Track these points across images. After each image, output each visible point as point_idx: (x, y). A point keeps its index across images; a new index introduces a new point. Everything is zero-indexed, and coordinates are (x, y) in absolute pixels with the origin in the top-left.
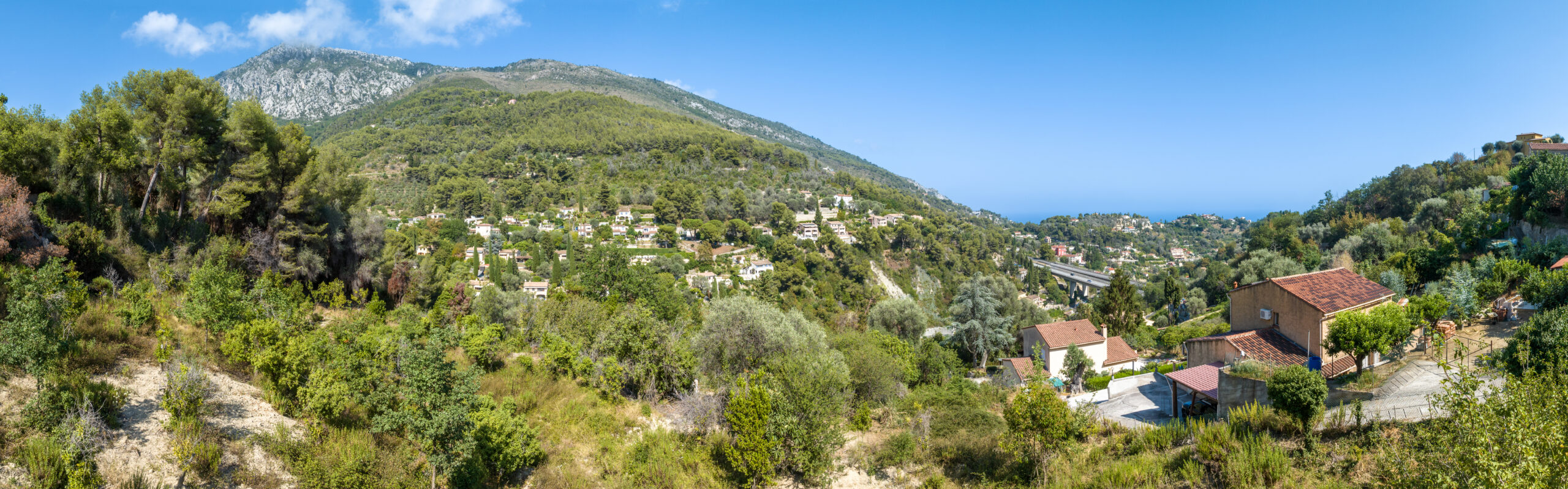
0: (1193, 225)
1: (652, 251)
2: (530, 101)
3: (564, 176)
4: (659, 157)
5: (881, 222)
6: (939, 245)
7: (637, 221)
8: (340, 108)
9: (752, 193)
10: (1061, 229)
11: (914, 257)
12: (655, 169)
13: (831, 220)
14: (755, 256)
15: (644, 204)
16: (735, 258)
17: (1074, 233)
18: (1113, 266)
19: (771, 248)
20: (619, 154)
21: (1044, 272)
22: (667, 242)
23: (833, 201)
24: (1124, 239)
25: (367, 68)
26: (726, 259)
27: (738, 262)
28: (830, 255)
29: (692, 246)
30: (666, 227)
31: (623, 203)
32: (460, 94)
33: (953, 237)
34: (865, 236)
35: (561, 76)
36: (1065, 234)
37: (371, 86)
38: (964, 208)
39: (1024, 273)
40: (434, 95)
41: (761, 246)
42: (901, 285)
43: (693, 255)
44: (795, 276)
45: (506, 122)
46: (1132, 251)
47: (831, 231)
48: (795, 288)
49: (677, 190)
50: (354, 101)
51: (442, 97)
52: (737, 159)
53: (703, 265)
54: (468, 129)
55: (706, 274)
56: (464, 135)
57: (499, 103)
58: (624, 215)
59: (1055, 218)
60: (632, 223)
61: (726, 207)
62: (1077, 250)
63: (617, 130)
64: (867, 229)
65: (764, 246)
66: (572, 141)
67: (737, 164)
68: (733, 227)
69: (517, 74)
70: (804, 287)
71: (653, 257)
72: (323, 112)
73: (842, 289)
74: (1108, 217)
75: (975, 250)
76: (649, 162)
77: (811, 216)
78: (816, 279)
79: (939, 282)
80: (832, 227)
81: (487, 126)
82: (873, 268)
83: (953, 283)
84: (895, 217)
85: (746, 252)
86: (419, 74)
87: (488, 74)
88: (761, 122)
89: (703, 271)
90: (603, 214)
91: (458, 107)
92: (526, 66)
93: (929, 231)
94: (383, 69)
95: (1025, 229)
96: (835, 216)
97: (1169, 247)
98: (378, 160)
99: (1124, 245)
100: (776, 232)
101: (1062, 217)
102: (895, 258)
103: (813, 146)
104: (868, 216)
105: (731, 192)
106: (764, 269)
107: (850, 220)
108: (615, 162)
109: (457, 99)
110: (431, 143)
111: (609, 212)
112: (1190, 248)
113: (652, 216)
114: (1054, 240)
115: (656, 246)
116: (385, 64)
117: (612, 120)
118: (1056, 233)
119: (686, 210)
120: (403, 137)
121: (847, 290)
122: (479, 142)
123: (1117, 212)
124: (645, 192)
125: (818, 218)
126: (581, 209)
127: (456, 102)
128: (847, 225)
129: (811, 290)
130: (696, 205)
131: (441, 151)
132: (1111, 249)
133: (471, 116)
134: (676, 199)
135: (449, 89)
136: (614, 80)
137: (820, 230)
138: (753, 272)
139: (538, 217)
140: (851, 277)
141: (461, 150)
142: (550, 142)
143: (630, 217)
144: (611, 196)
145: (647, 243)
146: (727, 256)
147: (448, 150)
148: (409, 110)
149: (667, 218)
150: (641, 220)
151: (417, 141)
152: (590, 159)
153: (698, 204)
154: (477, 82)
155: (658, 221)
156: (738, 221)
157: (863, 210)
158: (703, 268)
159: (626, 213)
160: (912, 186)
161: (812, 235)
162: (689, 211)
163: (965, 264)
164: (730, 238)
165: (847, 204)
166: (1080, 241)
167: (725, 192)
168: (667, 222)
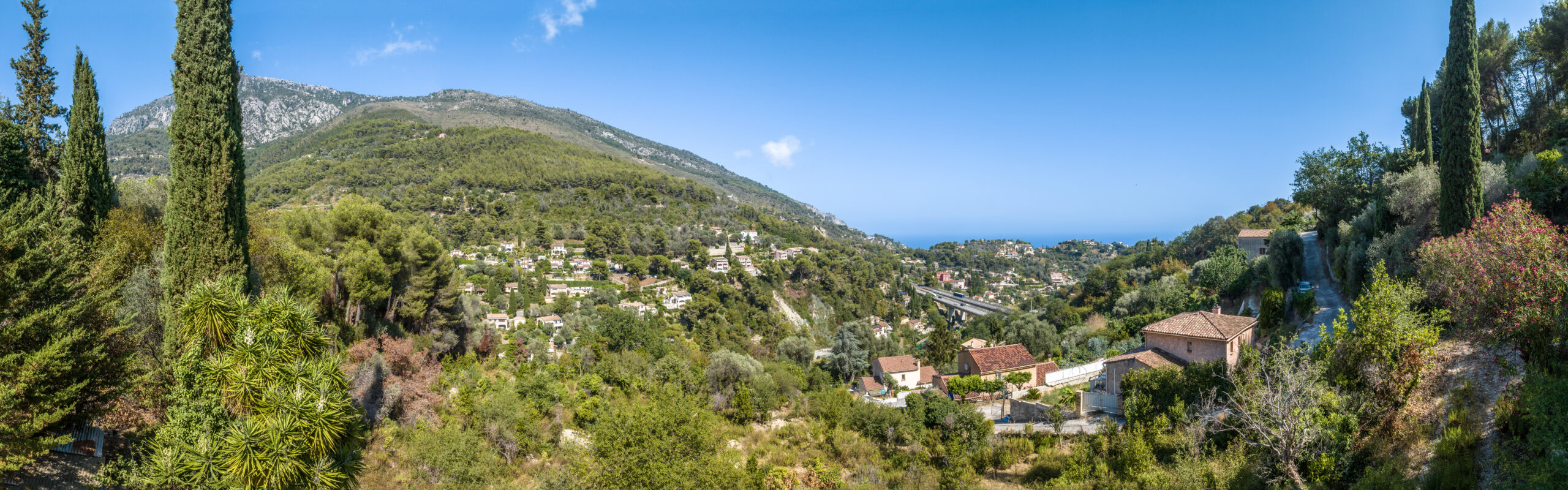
0: (1072, 250)
1: (588, 284)
2: (459, 136)
3: (500, 211)
4: (585, 194)
5: (783, 256)
6: (832, 276)
7: (570, 255)
8: (271, 136)
9: (670, 229)
10: (947, 255)
11: (810, 287)
12: (582, 206)
13: (739, 254)
14: (675, 287)
15: (575, 239)
16: (658, 289)
17: (960, 259)
18: (994, 290)
19: (689, 280)
20: (548, 190)
21: (926, 299)
22: (599, 275)
23: (741, 237)
24: (1006, 265)
25: (296, 96)
26: (650, 291)
27: (661, 293)
28: (739, 286)
29: (622, 278)
30: (598, 261)
31: (557, 238)
32: (390, 126)
33: (845, 268)
34: (768, 269)
35: (481, 107)
36: (951, 260)
37: (300, 114)
38: (859, 233)
39: (907, 299)
40: (365, 127)
41: (680, 278)
42: (799, 311)
43: (623, 287)
44: (710, 305)
45: (439, 155)
46: (1013, 276)
47: (738, 265)
48: (711, 315)
49: (605, 228)
51: (374, 130)
52: (655, 196)
53: (632, 295)
54: (404, 162)
55: (636, 304)
56: (400, 168)
57: (429, 137)
58: (559, 249)
59: (943, 244)
60: (566, 257)
61: (647, 244)
62: (961, 276)
63: (544, 167)
64: (770, 263)
65: (682, 278)
66: (505, 178)
67: (654, 201)
68: (656, 263)
69: (439, 104)
70: (718, 315)
71: (591, 289)
72: (255, 139)
73: (750, 316)
74: (992, 243)
75: (864, 281)
76: (576, 198)
77: (722, 250)
78: (727, 307)
79: (832, 308)
80: (741, 261)
81: (422, 160)
82: (776, 297)
83: (844, 309)
84: (795, 250)
85: (668, 284)
86: (345, 103)
87: (412, 104)
88: (669, 150)
89: (632, 301)
90: (540, 247)
91: (391, 139)
92: (448, 97)
93: (824, 264)
94: (311, 98)
95: (915, 255)
96: (742, 250)
97: (1049, 271)
98: (323, 192)
99: (1006, 270)
100: (692, 265)
101: (949, 243)
102: (794, 288)
103: (717, 173)
104: (771, 251)
105: (651, 229)
106: (684, 299)
107: (756, 254)
108: (547, 199)
109: (389, 131)
110: (371, 176)
111: (544, 247)
112: (1069, 273)
113: (582, 250)
114: (941, 265)
115: (591, 279)
116: (312, 93)
117: (540, 158)
118: (943, 259)
119: (613, 246)
120: (344, 170)
121: (754, 317)
122: (415, 176)
123: (1002, 239)
124: (575, 228)
125: (729, 251)
126: (520, 244)
127: (387, 135)
128: (753, 259)
129: (723, 317)
130: (623, 242)
131: (380, 184)
132: (993, 274)
133: (404, 150)
134: (605, 236)
135: (379, 121)
136: (532, 111)
137: (730, 264)
138: (674, 301)
139: (483, 251)
140: (757, 306)
141: (399, 183)
142: (484, 178)
143: (564, 251)
144: (546, 232)
145: (582, 275)
146: (651, 287)
147: (388, 183)
148: (342, 142)
149: (597, 252)
150: (574, 254)
151: (358, 174)
152: (522, 194)
153: (625, 241)
154: (403, 113)
155: (589, 255)
156: (660, 257)
157: (766, 245)
158: (632, 298)
159: (559, 248)
160: (810, 212)
161: (723, 268)
162: (616, 246)
163: (855, 293)
164: (653, 271)
165: (753, 239)
166: (965, 266)
167: (648, 229)
168: (597, 256)
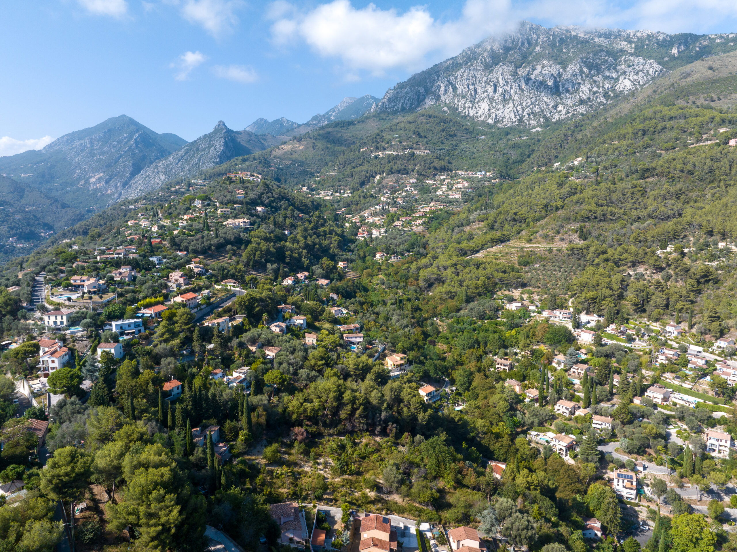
1: (699, 396)
7: (732, 354)
8: (563, 112)
37: (605, 78)
50: (582, 102)
58: (722, 345)
60: (726, 355)
72: (544, 117)
90: (708, 337)
126: (690, 328)
143: (728, 348)
159: (724, 343)
